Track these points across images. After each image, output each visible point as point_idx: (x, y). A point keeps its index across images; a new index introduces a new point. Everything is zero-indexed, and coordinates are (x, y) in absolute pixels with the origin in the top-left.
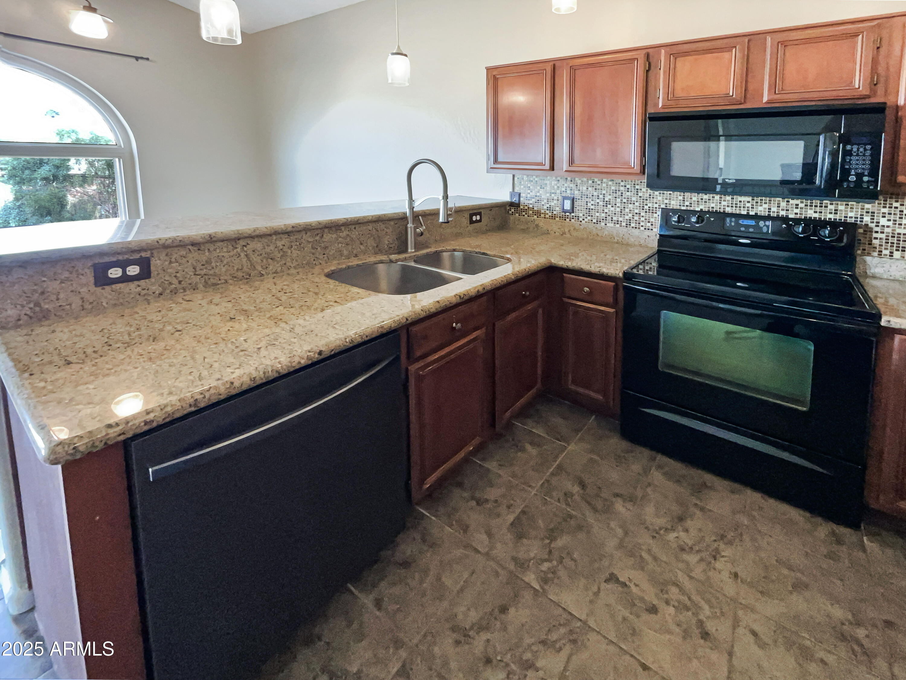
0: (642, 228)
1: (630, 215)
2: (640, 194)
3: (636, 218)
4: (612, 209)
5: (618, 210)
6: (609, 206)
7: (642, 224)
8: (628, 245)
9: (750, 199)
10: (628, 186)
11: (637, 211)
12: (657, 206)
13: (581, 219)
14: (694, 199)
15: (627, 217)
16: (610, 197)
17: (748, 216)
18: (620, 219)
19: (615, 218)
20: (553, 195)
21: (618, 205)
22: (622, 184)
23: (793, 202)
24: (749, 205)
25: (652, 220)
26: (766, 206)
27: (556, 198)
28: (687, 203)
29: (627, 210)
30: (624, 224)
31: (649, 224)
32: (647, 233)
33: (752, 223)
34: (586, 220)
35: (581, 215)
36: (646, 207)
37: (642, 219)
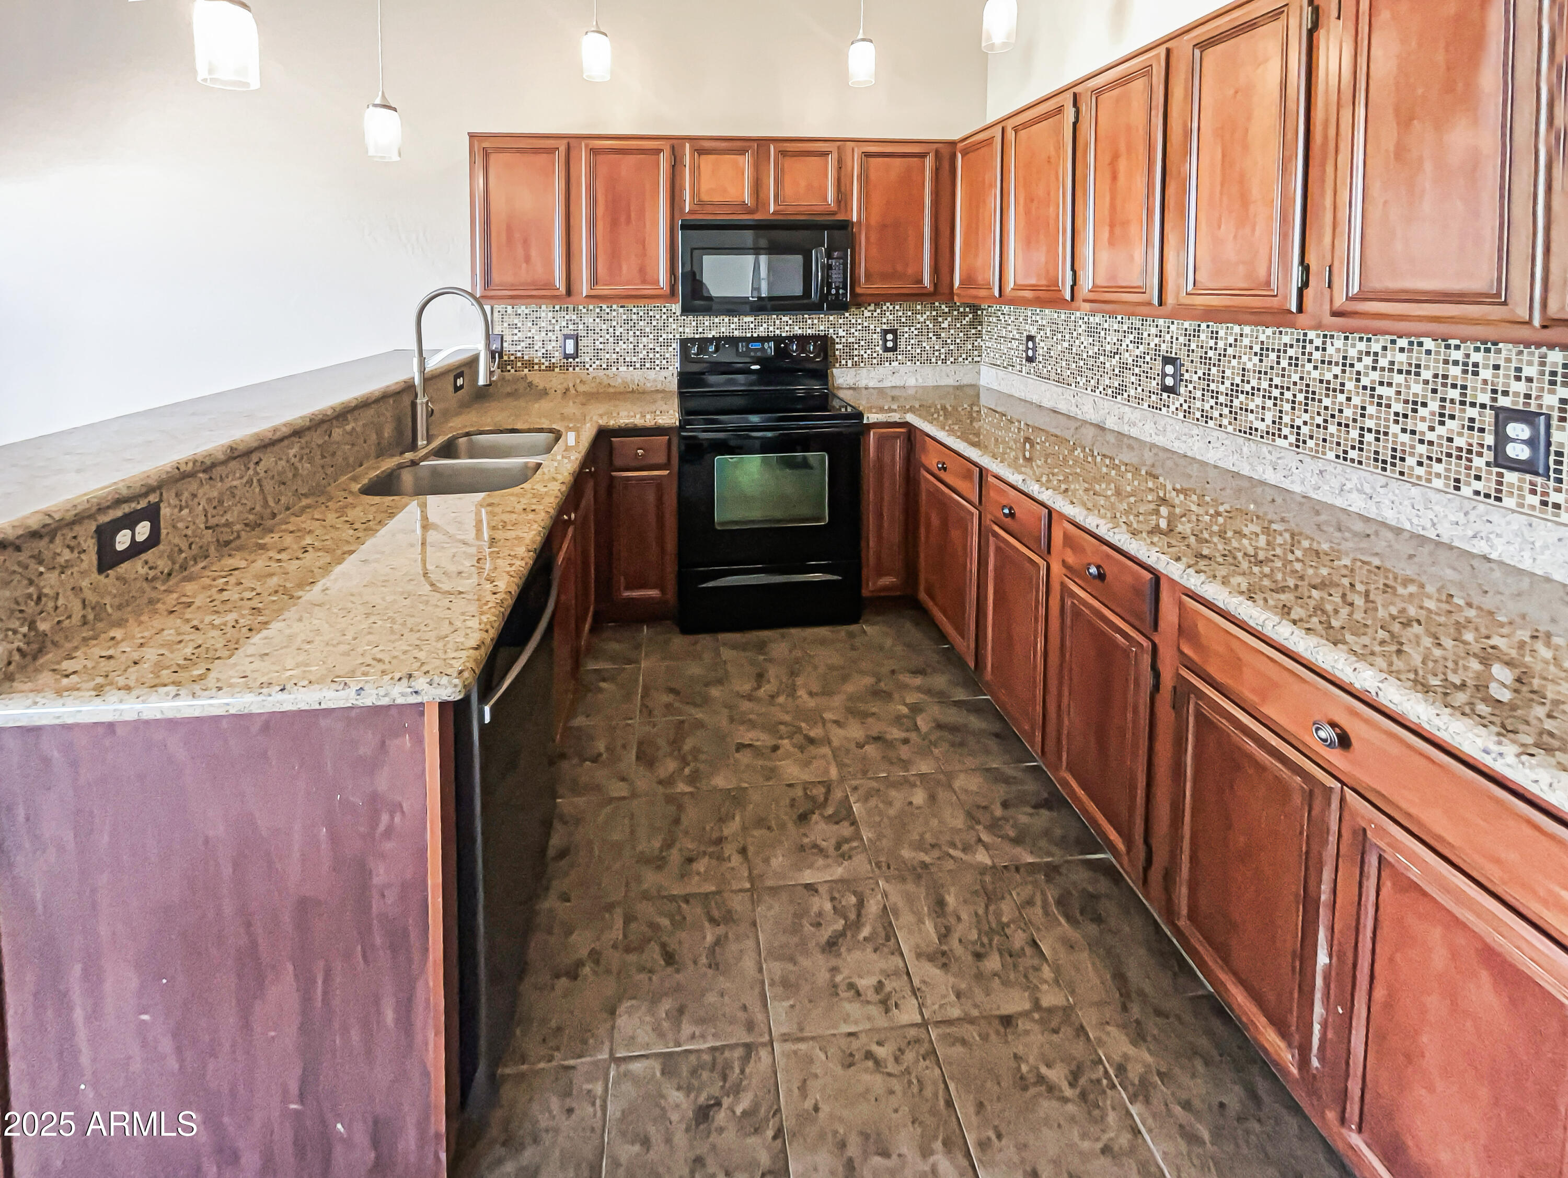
0: (658, 368)
1: (645, 352)
2: (654, 323)
3: (651, 355)
4: (625, 346)
5: (631, 346)
6: (621, 343)
7: (658, 362)
8: (644, 393)
9: (752, 319)
10: (641, 313)
11: (651, 346)
12: (671, 336)
13: (587, 366)
14: (707, 323)
15: (641, 356)
16: (621, 330)
17: (753, 339)
18: (634, 359)
19: (628, 359)
20: (550, 334)
21: (631, 339)
22: (635, 310)
23: (785, 319)
24: (752, 326)
25: (667, 355)
26: (765, 325)
27: (554, 338)
28: (700, 330)
29: (641, 346)
30: (638, 365)
31: (664, 362)
32: (664, 373)
33: (758, 346)
34: (594, 366)
35: (587, 359)
36: (661, 339)
37: (658, 355)
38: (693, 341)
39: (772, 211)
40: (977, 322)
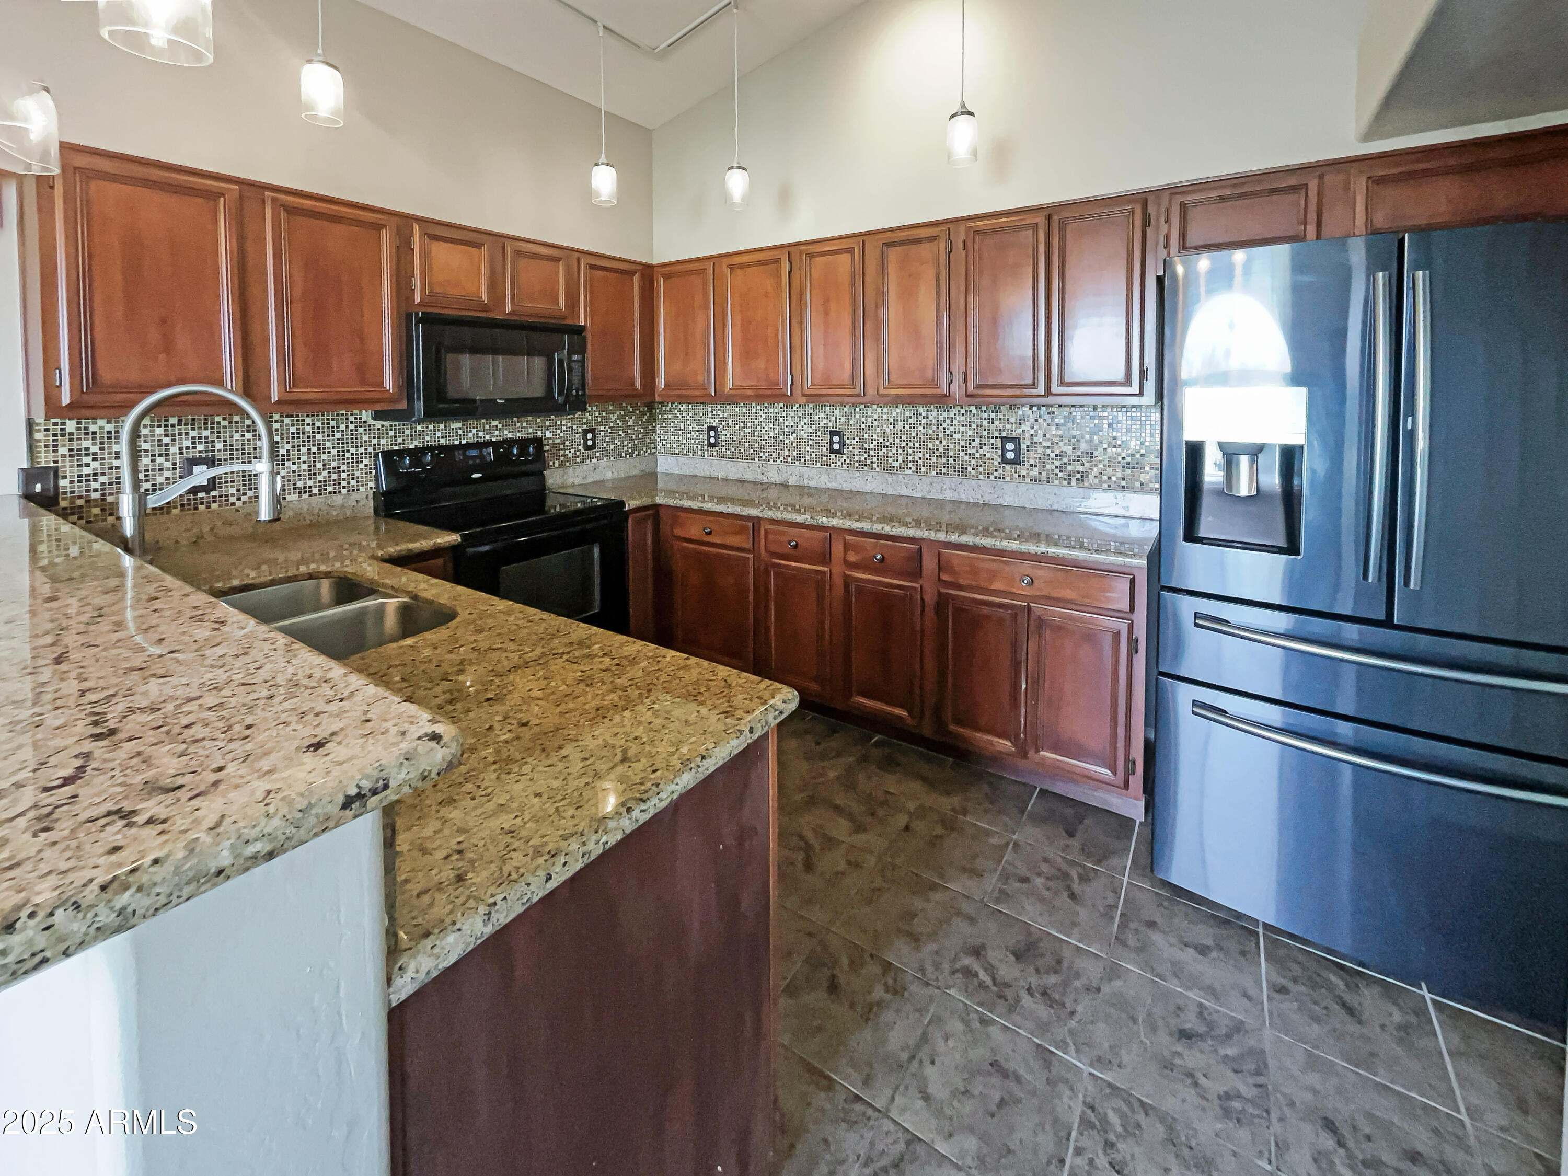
0: (344, 491)
1: (325, 473)
2: (338, 435)
3: (334, 476)
4: (294, 467)
5: (305, 467)
6: (288, 464)
7: (344, 483)
8: (328, 523)
9: (460, 425)
10: (318, 424)
11: (334, 464)
12: (361, 450)
13: (232, 500)
14: (408, 432)
15: (319, 478)
16: (288, 447)
18: (310, 483)
19: (300, 484)
20: (159, 460)
21: (304, 458)
22: (308, 420)
23: (494, 423)
24: (460, 432)
25: (357, 474)
26: (474, 431)
27: (168, 465)
28: (400, 440)
29: (319, 465)
30: (315, 491)
31: (353, 482)
32: (355, 496)
34: (244, 498)
35: (232, 491)
36: (348, 455)
37: (344, 475)
38: (401, 453)
39: (509, 308)
40: (652, 419)
